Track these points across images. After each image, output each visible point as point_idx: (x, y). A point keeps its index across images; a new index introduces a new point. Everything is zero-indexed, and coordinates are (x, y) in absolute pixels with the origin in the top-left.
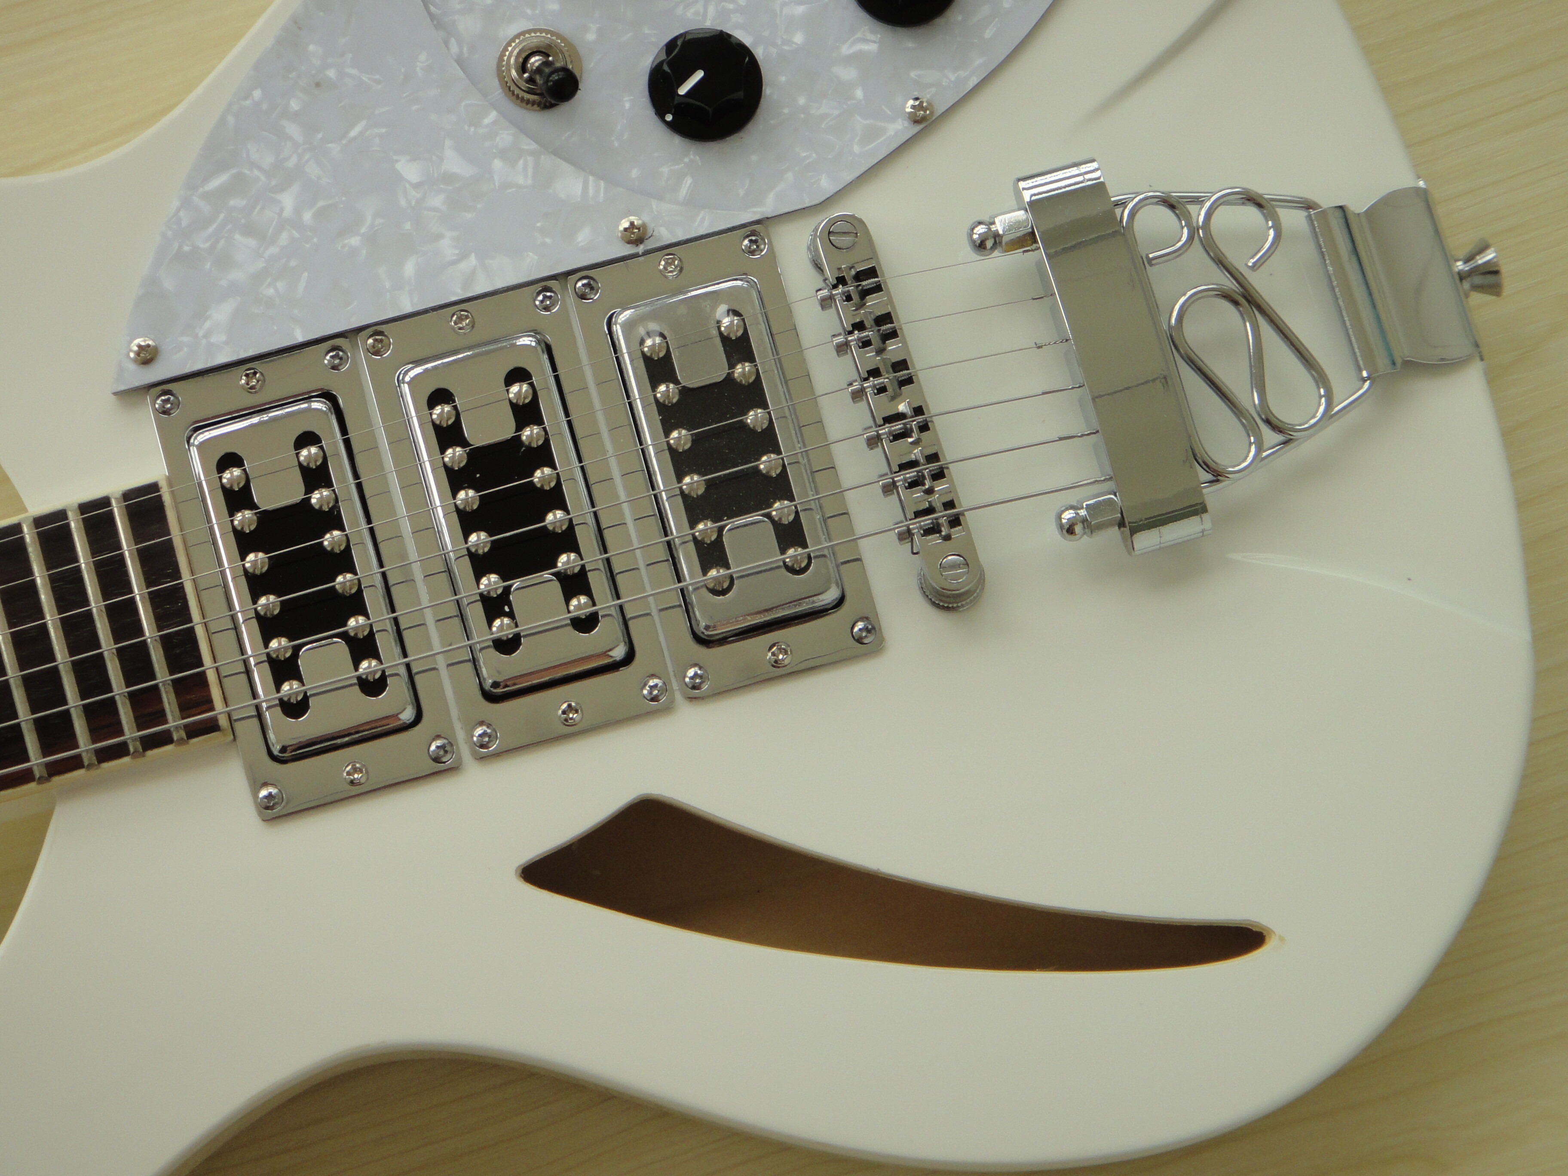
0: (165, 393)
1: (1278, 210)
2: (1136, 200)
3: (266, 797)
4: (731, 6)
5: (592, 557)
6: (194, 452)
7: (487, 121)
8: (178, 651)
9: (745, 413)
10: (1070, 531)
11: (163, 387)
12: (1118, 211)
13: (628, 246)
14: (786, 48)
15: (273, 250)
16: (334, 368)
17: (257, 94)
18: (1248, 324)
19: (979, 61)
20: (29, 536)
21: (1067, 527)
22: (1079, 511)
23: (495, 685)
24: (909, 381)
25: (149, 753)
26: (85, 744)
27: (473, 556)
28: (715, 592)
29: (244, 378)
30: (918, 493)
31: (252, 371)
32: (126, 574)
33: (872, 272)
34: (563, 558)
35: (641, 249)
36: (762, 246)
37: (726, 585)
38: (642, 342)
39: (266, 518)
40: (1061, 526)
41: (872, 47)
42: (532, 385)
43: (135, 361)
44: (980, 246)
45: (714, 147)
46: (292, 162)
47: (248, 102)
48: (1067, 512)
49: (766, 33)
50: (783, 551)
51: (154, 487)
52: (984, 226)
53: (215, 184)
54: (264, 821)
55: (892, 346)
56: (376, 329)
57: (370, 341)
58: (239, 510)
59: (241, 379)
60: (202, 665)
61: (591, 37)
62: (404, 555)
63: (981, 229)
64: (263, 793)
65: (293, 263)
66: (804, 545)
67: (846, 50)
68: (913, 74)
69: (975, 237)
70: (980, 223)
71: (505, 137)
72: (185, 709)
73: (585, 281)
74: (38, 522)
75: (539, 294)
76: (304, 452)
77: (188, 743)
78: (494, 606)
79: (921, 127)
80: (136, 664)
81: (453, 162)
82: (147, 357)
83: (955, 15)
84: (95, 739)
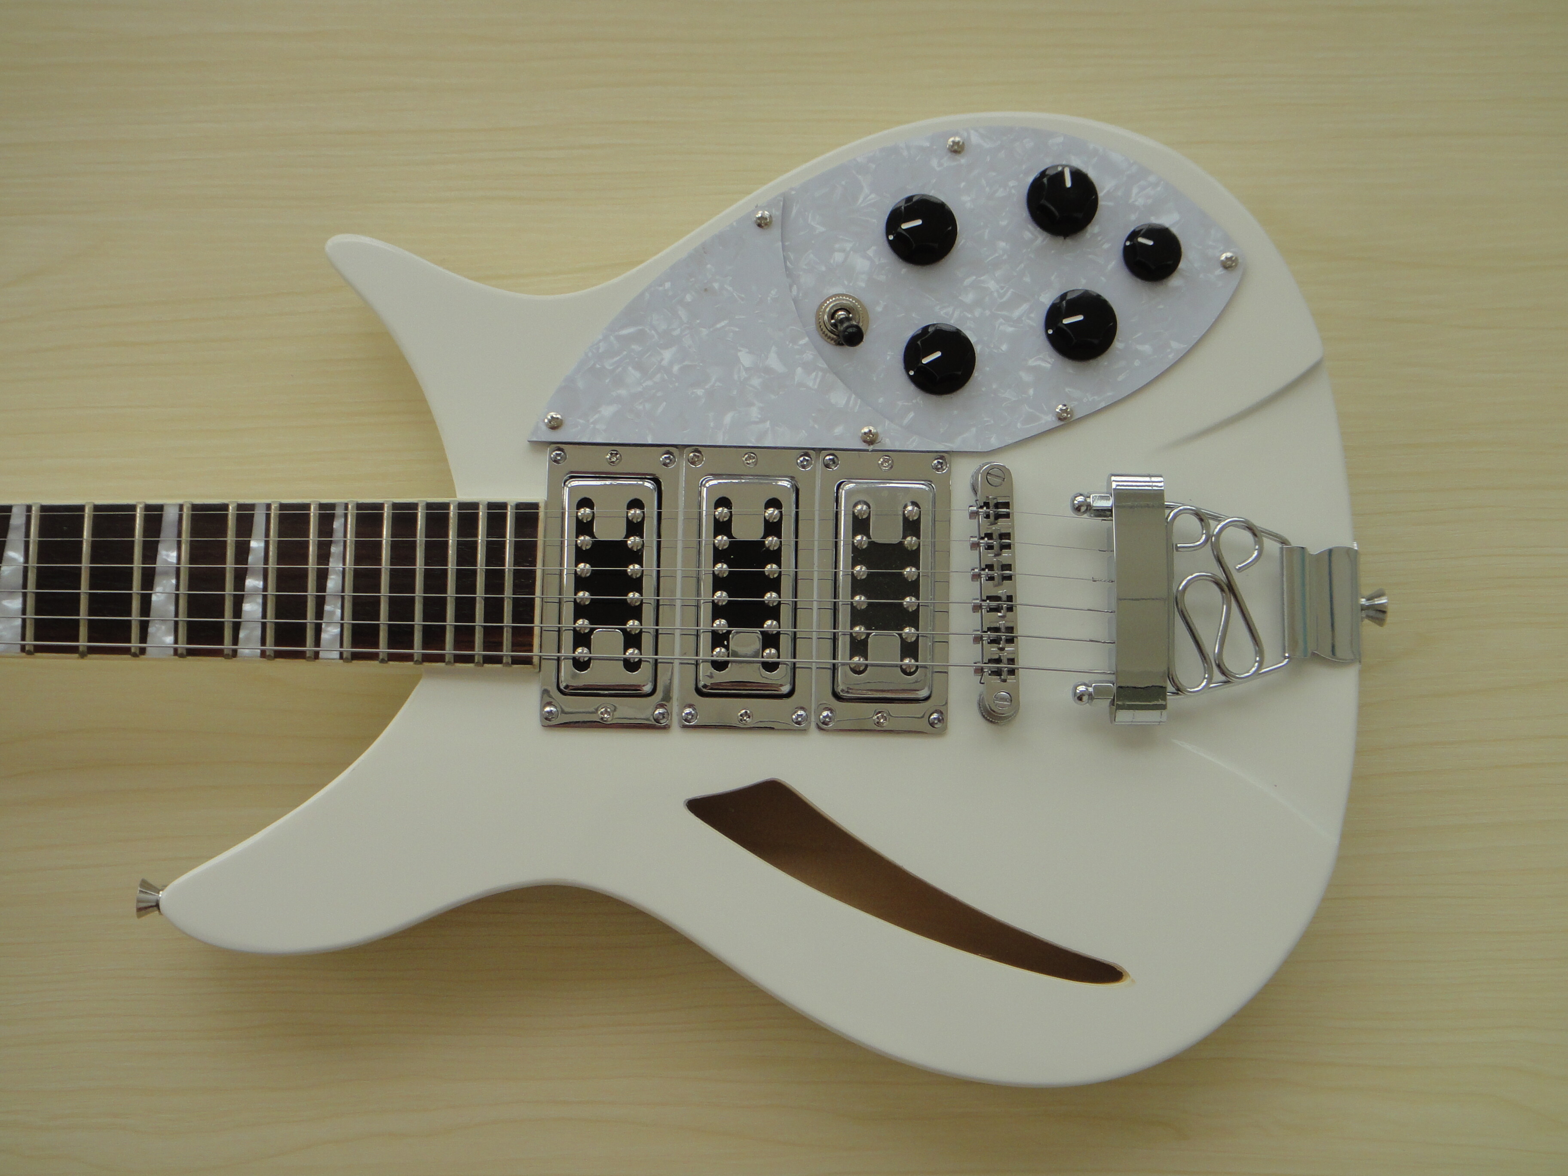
0: (559, 449)
1: (1264, 539)
2: (1181, 508)
3: (548, 712)
4: (970, 316)
5: (786, 627)
6: (566, 490)
7: (802, 342)
8: (521, 609)
9: (904, 568)
10: (1080, 698)
11: (559, 446)
12: (1167, 511)
13: (864, 444)
15: (649, 383)
16: (665, 464)
17: (668, 285)
18: (1225, 604)
19: (1109, 394)
20: (453, 512)
21: (1078, 695)
22: (1088, 688)
23: (705, 686)
24: (1009, 578)
25: (486, 665)
26: (449, 650)
27: (715, 605)
28: (854, 671)
29: (609, 455)
30: (994, 648)
31: (615, 452)
32: (504, 553)
33: (1007, 505)
34: (769, 622)
36: (944, 467)
37: (862, 669)
38: (855, 505)
39: (599, 545)
40: (1075, 693)
41: (1048, 366)
42: (781, 512)
43: (547, 425)
44: (1077, 509)
45: (934, 398)
46: (676, 333)
47: (661, 288)
48: (1081, 687)
49: (985, 339)
50: (902, 658)
51: (535, 506)
52: (1082, 497)
53: (625, 332)
54: (543, 726)
55: (1006, 554)
56: (696, 449)
57: (692, 455)
58: (583, 535)
59: (607, 455)
60: (533, 623)
61: (879, 309)
62: (673, 592)
63: (1080, 499)
64: (548, 709)
65: (659, 394)
66: (916, 659)
67: (1032, 362)
68: (1067, 390)
69: (1076, 502)
70: (1081, 495)
71: (809, 356)
72: (515, 646)
73: (831, 457)
74: (461, 506)
75: (801, 456)
76: (632, 511)
77: (511, 666)
78: (719, 639)
79: (1062, 423)
80: (494, 610)
81: (773, 361)
82: (555, 425)
83: (1103, 361)
84: (456, 648)
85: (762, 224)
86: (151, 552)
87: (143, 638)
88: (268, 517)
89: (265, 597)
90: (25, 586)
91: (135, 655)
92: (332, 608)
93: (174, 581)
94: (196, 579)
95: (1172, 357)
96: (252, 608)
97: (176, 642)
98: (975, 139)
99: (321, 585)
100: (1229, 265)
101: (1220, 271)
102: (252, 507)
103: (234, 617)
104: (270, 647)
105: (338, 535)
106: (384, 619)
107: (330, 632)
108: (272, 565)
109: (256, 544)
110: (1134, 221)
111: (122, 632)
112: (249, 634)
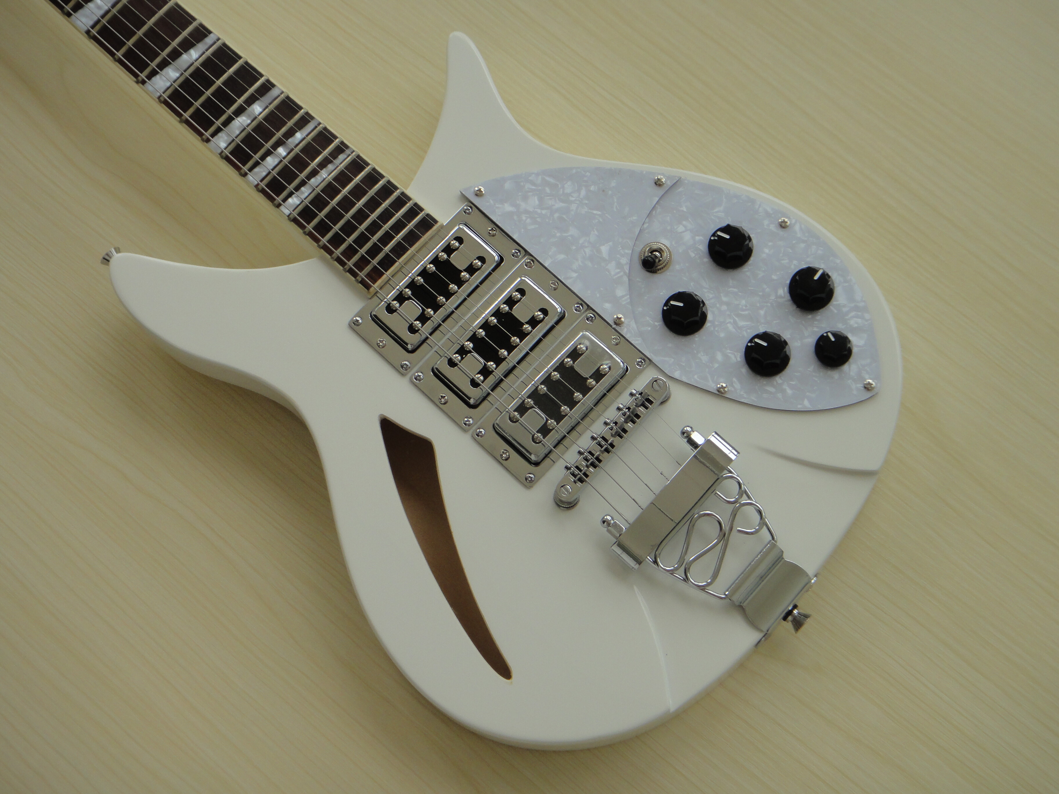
0: (471, 207)
1: (764, 528)
2: (735, 476)
3: (356, 320)
4: (718, 306)
5: (499, 372)
6: (457, 228)
7: (627, 251)
8: (386, 262)
9: (577, 391)
10: (603, 522)
11: (472, 205)
12: (726, 472)
13: (613, 322)
14: (716, 333)
15: (539, 211)
16: (513, 255)
17: (588, 174)
18: (716, 540)
19: (753, 398)
20: (396, 194)
21: (604, 520)
22: (612, 520)
23: (437, 369)
24: (621, 436)
25: (348, 273)
26: (338, 252)
27: (475, 334)
28: (510, 419)
29: (491, 228)
30: (584, 463)
31: (495, 230)
32: (402, 230)
33: (651, 402)
34: (492, 363)
35: (614, 326)
36: (642, 366)
37: (514, 420)
38: (580, 344)
39: (447, 262)
40: (604, 518)
42: (544, 318)
43: (474, 191)
44: (683, 432)
45: (665, 329)
46: (572, 199)
47: (583, 173)
48: (609, 517)
49: (717, 323)
50: (538, 432)
51: (436, 222)
52: (691, 430)
53: (548, 179)
54: (349, 324)
55: (630, 424)
56: (534, 260)
57: (529, 260)
58: (445, 253)
59: (490, 228)
60: (386, 272)
61: (678, 267)
62: (464, 315)
63: (689, 429)
64: (358, 319)
65: (539, 220)
66: (544, 438)
67: (728, 352)
68: (734, 379)
69: (685, 429)
70: (691, 428)
71: (624, 261)
72: (368, 275)
73: (593, 316)
74: (403, 194)
75: (578, 303)
76: (477, 261)
77: (358, 283)
78: (462, 351)
79: (717, 393)
80: (375, 251)
81: (604, 249)
82: (479, 194)
83: (764, 381)
84: (342, 254)
85: (658, 183)
86: (251, 101)
87: (213, 135)
88: (316, 127)
89: (281, 161)
90: (185, 71)
91: (203, 140)
92: (305, 191)
93: (249, 121)
94: (259, 128)
95: (800, 407)
96: (271, 161)
97: (225, 149)
98: (797, 228)
99: (310, 177)
100: (868, 388)
101: (860, 386)
102: (312, 118)
103: (260, 159)
104: (263, 185)
105: (337, 161)
106: (322, 215)
107: (293, 201)
108: (297, 150)
109: (299, 136)
110: (840, 327)
111: (207, 124)
112: (261, 172)
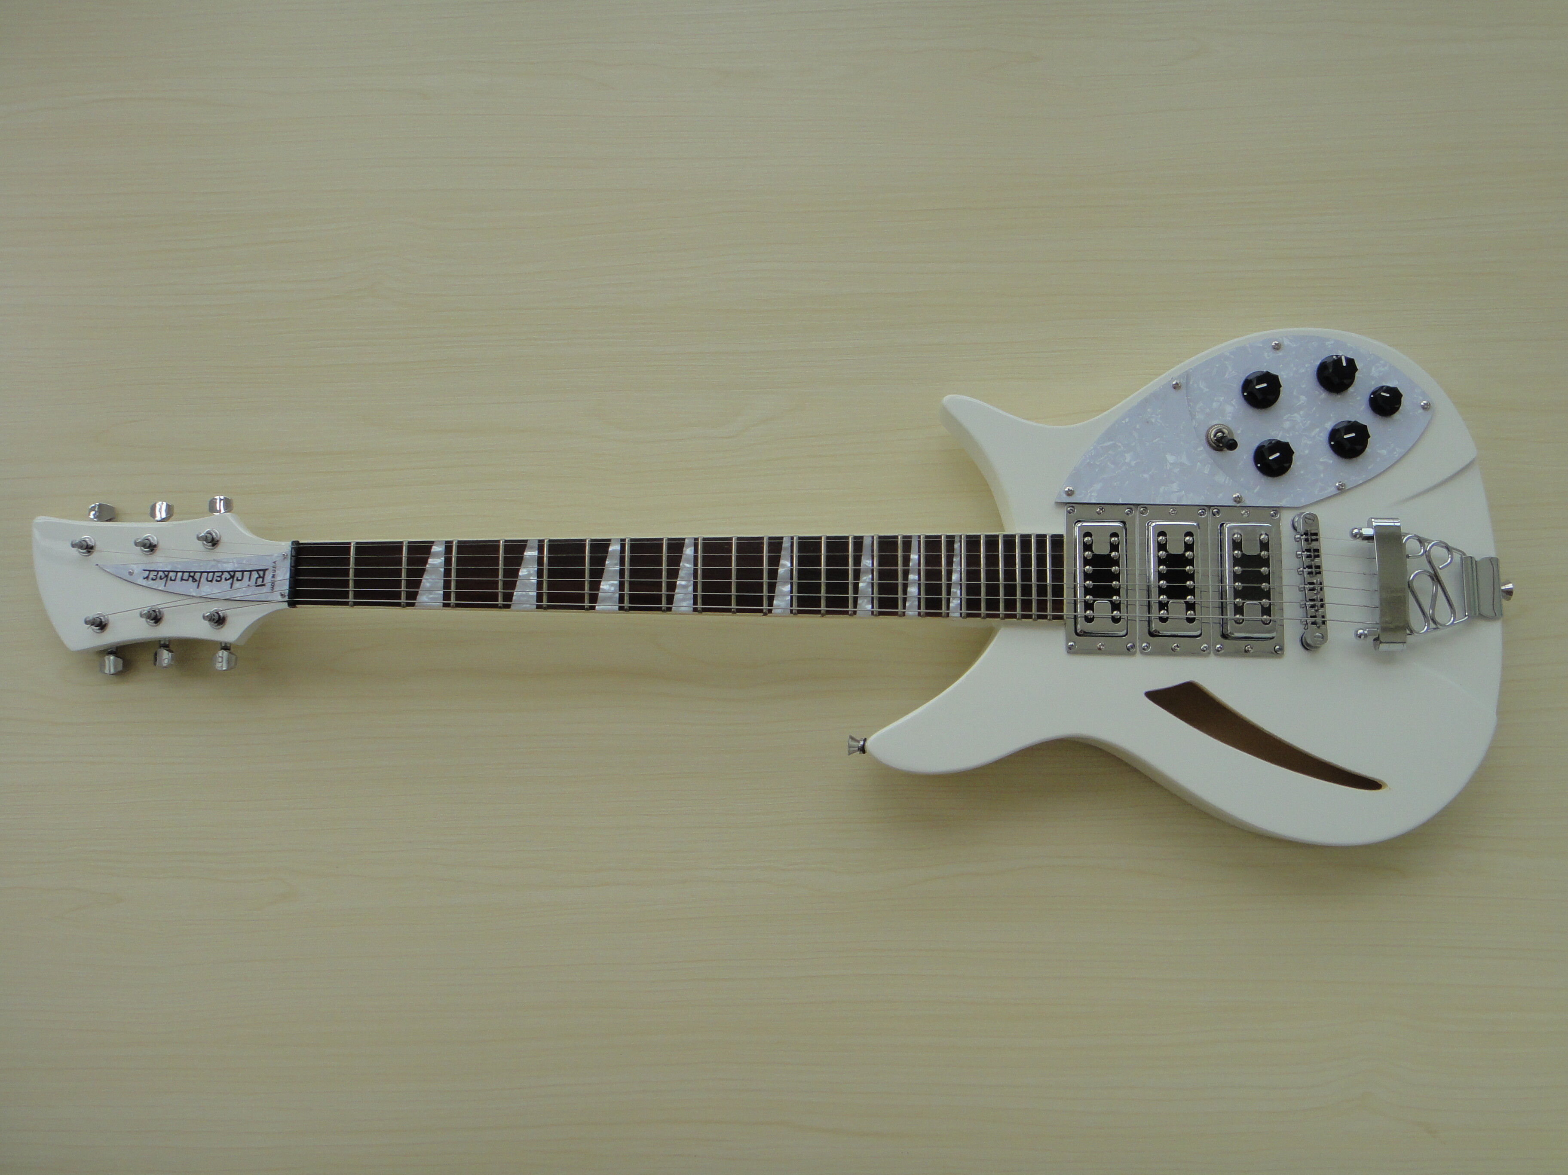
0: (1073, 507)
1: (1454, 553)
2: (1409, 536)
3: (1070, 645)
4: (1288, 435)
5: (1198, 599)
6: (1077, 529)
7: (1199, 450)
8: (1056, 590)
9: (1261, 568)
10: (1360, 637)
11: (1072, 504)
12: (1402, 538)
13: (1234, 503)
14: (1301, 453)
15: (1119, 471)
16: (1128, 514)
17: (1127, 420)
18: (1434, 586)
19: (1364, 476)
20: (1018, 539)
22: (1364, 631)
23: (1155, 631)
24: (1320, 573)
25: (1038, 620)
26: (1019, 611)
27: (1160, 587)
28: (1236, 622)
30: (1313, 610)
31: (1102, 508)
32: (1046, 561)
33: (1316, 534)
34: (1189, 597)
35: (1238, 505)
36: (1275, 515)
37: (1241, 621)
38: (1234, 534)
39: (1095, 556)
40: (1357, 634)
41: (1331, 462)
42: (1193, 539)
43: (1066, 493)
44: (1355, 536)
45: (1270, 479)
46: (1133, 444)
47: (1123, 422)
48: (1360, 631)
49: (1299, 447)
50: (1262, 616)
51: (1062, 536)
53: (1106, 444)
54: (1067, 652)
55: (1317, 560)
56: (1145, 507)
57: (1142, 509)
58: (1087, 551)
59: (1098, 509)
60: (1063, 597)
61: (1239, 432)
62: (1135, 581)
63: (1356, 531)
65: (1125, 477)
66: (1270, 616)
67: (1321, 460)
68: (1341, 474)
69: (1354, 532)
70: (1356, 528)
71: (1203, 456)
72: (1054, 610)
73: (1217, 510)
74: (1022, 536)
75: (1200, 509)
76: (1113, 539)
77: (1052, 621)
78: (1163, 606)
79: (1340, 491)
80: (1042, 590)
81: (1184, 459)
82: (1070, 493)
83: (1360, 459)
84: (1022, 611)
85: (1176, 387)
86: (858, 561)
87: (855, 606)
88: (919, 542)
89: (919, 584)
90: (792, 578)
91: (851, 615)
92: (955, 590)
93: (870, 576)
94: (882, 575)
95: (1397, 456)
96: (913, 590)
97: (873, 607)
98: (1286, 342)
99: (949, 578)
100: (1426, 408)
101: (1421, 411)
102: (910, 537)
103: (903, 595)
104: (923, 610)
105: (957, 552)
106: (983, 596)
107: (955, 603)
108: (922, 567)
109: (914, 557)
110: (1374, 385)
111: (844, 602)
112: (912, 603)
